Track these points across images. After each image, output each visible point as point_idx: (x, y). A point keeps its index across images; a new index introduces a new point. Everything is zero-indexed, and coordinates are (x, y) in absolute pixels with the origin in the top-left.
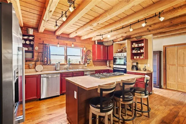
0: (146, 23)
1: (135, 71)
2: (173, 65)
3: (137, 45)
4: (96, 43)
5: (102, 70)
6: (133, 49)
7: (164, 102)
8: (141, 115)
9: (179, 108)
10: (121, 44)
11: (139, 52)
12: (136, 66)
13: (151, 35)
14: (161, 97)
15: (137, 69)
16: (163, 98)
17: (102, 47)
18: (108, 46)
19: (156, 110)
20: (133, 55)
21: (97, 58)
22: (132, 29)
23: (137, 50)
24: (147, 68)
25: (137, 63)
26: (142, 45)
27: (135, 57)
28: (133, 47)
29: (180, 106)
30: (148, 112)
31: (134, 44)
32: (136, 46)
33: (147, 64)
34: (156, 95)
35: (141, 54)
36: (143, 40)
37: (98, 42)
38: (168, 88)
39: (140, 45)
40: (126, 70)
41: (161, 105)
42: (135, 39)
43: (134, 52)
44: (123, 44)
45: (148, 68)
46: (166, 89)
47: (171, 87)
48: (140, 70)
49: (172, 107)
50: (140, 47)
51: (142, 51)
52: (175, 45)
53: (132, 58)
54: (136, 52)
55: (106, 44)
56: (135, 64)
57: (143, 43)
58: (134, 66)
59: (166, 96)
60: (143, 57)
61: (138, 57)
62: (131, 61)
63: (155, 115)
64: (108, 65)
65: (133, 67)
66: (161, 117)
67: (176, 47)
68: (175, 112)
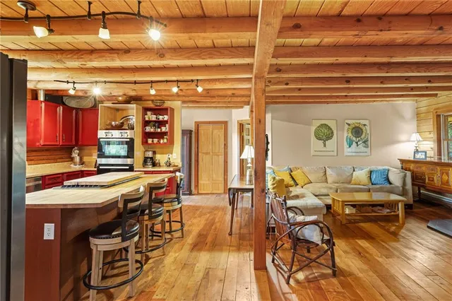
0: (178, 87)
1: (150, 168)
2: (207, 153)
3: (155, 116)
4: (41, 98)
5: (63, 174)
6: (146, 123)
7: (198, 212)
8: (171, 239)
9: (215, 214)
10: (118, 110)
11: (159, 130)
12: (151, 158)
13: (180, 102)
14: (194, 207)
15: (154, 165)
16: (196, 208)
17: (60, 110)
18: (77, 109)
19: (190, 226)
20: (146, 135)
21: (45, 141)
22: (154, 90)
23: (154, 126)
24: (172, 161)
25: (154, 153)
26: (166, 119)
27: (150, 141)
28: (147, 119)
29: (216, 212)
30: (182, 229)
31: (149, 113)
32: (153, 118)
33: (172, 154)
34: (186, 206)
35: (162, 135)
36: (166, 109)
37: (46, 95)
38: (200, 192)
39: (161, 118)
40: (133, 167)
41: (195, 218)
42: (150, 105)
43: (148, 129)
44: (123, 110)
45: (175, 161)
46: (198, 194)
47: (204, 190)
48: (160, 166)
49: (208, 215)
50: (161, 121)
51: (164, 129)
52: (209, 123)
53: (145, 142)
54: (152, 130)
55: (73, 104)
56: (150, 154)
57: (167, 115)
58: (148, 158)
59: (199, 204)
60: (165, 141)
61: (156, 140)
62: (142, 148)
63: (190, 232)
64: (77, 159)
65: (145, 160)
66: (198, 231)
67: (211, 126)
68: (212, 219)
